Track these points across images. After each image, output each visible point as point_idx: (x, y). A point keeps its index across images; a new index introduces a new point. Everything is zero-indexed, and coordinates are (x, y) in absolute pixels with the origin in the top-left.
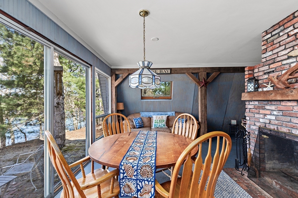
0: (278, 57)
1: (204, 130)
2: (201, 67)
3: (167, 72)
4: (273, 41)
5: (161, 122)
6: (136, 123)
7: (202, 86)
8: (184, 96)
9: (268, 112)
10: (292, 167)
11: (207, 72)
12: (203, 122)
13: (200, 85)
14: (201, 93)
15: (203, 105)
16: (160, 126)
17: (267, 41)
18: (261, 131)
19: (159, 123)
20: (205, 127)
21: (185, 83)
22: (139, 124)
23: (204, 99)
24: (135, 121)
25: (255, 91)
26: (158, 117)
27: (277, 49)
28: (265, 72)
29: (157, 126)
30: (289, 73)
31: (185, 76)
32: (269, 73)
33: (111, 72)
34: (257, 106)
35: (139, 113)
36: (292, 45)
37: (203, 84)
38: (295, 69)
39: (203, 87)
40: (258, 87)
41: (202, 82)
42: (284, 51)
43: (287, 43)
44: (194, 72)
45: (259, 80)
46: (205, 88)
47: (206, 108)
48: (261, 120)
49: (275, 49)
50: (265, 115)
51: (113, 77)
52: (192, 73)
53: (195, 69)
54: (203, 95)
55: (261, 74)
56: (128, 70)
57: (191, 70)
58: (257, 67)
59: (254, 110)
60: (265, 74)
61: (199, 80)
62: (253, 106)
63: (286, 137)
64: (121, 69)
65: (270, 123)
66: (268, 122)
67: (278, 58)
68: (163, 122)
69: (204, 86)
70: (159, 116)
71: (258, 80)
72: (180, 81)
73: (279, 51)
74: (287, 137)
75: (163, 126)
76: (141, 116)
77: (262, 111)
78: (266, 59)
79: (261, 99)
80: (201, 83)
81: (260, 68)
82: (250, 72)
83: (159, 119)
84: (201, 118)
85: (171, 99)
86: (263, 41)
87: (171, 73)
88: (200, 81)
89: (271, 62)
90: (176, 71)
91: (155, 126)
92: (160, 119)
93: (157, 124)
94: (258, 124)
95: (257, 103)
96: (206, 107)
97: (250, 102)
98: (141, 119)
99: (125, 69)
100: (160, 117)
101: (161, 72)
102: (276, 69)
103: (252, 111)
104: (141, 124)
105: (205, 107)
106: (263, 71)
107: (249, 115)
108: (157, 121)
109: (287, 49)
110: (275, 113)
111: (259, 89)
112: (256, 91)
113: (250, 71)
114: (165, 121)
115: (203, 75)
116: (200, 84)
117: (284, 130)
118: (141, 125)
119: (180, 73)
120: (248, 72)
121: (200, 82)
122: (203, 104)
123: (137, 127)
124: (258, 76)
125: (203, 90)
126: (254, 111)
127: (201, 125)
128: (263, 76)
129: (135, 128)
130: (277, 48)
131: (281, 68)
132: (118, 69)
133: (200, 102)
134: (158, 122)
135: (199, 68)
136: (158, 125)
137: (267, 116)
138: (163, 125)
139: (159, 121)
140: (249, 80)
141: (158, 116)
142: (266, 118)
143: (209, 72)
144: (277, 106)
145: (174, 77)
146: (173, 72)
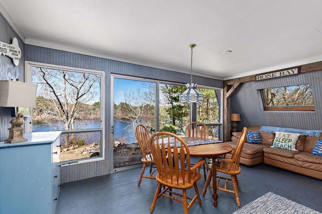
3: (291, 73)
5: (285, 141)
6: (249, 137)
16: (282, 146)
19: (282, 142)
22: (252, 138)
24: (248, 134)
26: (282, 135)
29: (278, 145)
33: (224, 84)
35: (259, 127)
51: (225, 89)
56: (239, 79)
64: (232, 80)
68: (289, 141)
70: (285, 133)
75: (289, 147)
76: (260, 131)
83: (283, 137)
85: (315, 111)
87: (299, 73)
90: (310, 68)
91: (275, 145)
92: (285, 137)
93: (278, 143)
98: (259, 133)
99: (237, 79)
100: (286, 135)
101: (282, 74)
104: (256, 139)
108: (279, 139)
114: (293, 141)
118: (256, 141)
123: (250, 141)
129: (247, 142)
132: (230, 80)
134: (281, 140)
136: (280, 145)
138: (287, 146)
139: (283, 140)
141: (283, 133)
145: (311, 78)
146: (305, 71)
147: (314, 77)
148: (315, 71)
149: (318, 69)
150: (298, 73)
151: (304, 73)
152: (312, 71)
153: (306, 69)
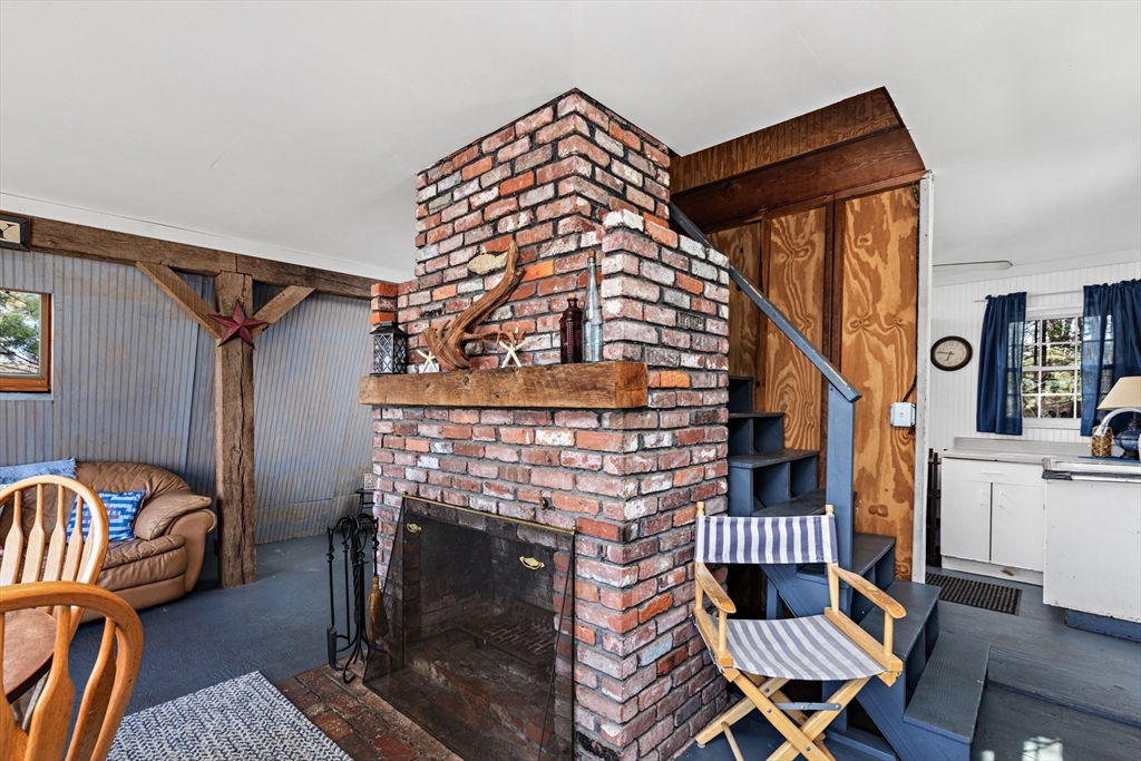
0: (450, 266)
1: (239, 530)
2: (223, 252)
4: (440, 212)
7: (229, 335)
8: (133, 379)
9: (422, 446)
10: (486, 604)
11: (257, 278)
12: (237, 496)
13: (219, 332)
14: (223, 366)
15: (235, 424)
17: (427, 208)
18: (409, 511)
20: (243, 518)
21: (136, 315)
23: (242, 395)
25: (395, 373)
27: (448, 241)
28: (424, 309)
30: (464, 324)
31: (138, 275)
32: (431, 314)
34: (399, 425)
36: (477, 240)
37: (236, 328)
38: (478, 313)
39: (237, 344)
40: (408, 362)
41: (230, 319)
42: (462, 251)
43: (469, 230)
44: (184, 265)
45: (410, 336)
46: (245, 345)
47: (253, 436)
48: (410, 474)
49: (444, 239)
50: (418, 455)
52: (175, 270)
53: (195, 255)
54: (237, 379)
55: (413, 314)
57: (169, 255)
58: (406, 292)
59: (392, 438)
60: (422, 316)
61: (218, 311)
62: (391, 424)
63: (457, 521)
65: (427, 482)
66: (423, 477)
67: (450, 271)
69: (240, 341)
71: (406, 336)
72: (104, 300)
73: (452, 249)
74: (460, 523)
77: (412, 444)
78: (425, 268)
79: (405, 402)
80: (225, 322)
81: (411, 296)
82: (387, 304)
84: (224, 482)
85: (49, 392)
86: (420, 204)
87: (27, 244)
88: (222, 313)
89: (435, 279)
90: (70, 240)
94: (401, 488)
95: (399, 413)
96: (252, 430)
97: (384, 413)
102: (444, 305)
103: (389, 442)
105: (246, 429)
106: (419, 306)
107: (382, 458)
109: (467, 246)
110: (438, 447)
111: (409, 367)
112: (399, 373)
113: (385, 301)
115: (236, 289)
116: (222, 327)
117: (454, 499)
119: (101, 258)
120: (380, 302)
121: (220, 317)
122: (234, 419)
124: (406, 323)
125: (235, 353)
126: (394, 442)
127: (226, 511)
128: (418, 323)
130: (449, 237)
131: (456, 304)
133: (219, 409)
135: (214, 255)
137: (422, 458)
140: (378, 331)
142: (419, 464)
143: (263, 279)
144: (443, 423)
145: (57, 273)
146: (48, 244)
147: (66, 274)
148: (82, 255)
149: (95, 252)
150: (23, 243)
151: (44, 250)
152: (71, 253)
153: (56, 240)
